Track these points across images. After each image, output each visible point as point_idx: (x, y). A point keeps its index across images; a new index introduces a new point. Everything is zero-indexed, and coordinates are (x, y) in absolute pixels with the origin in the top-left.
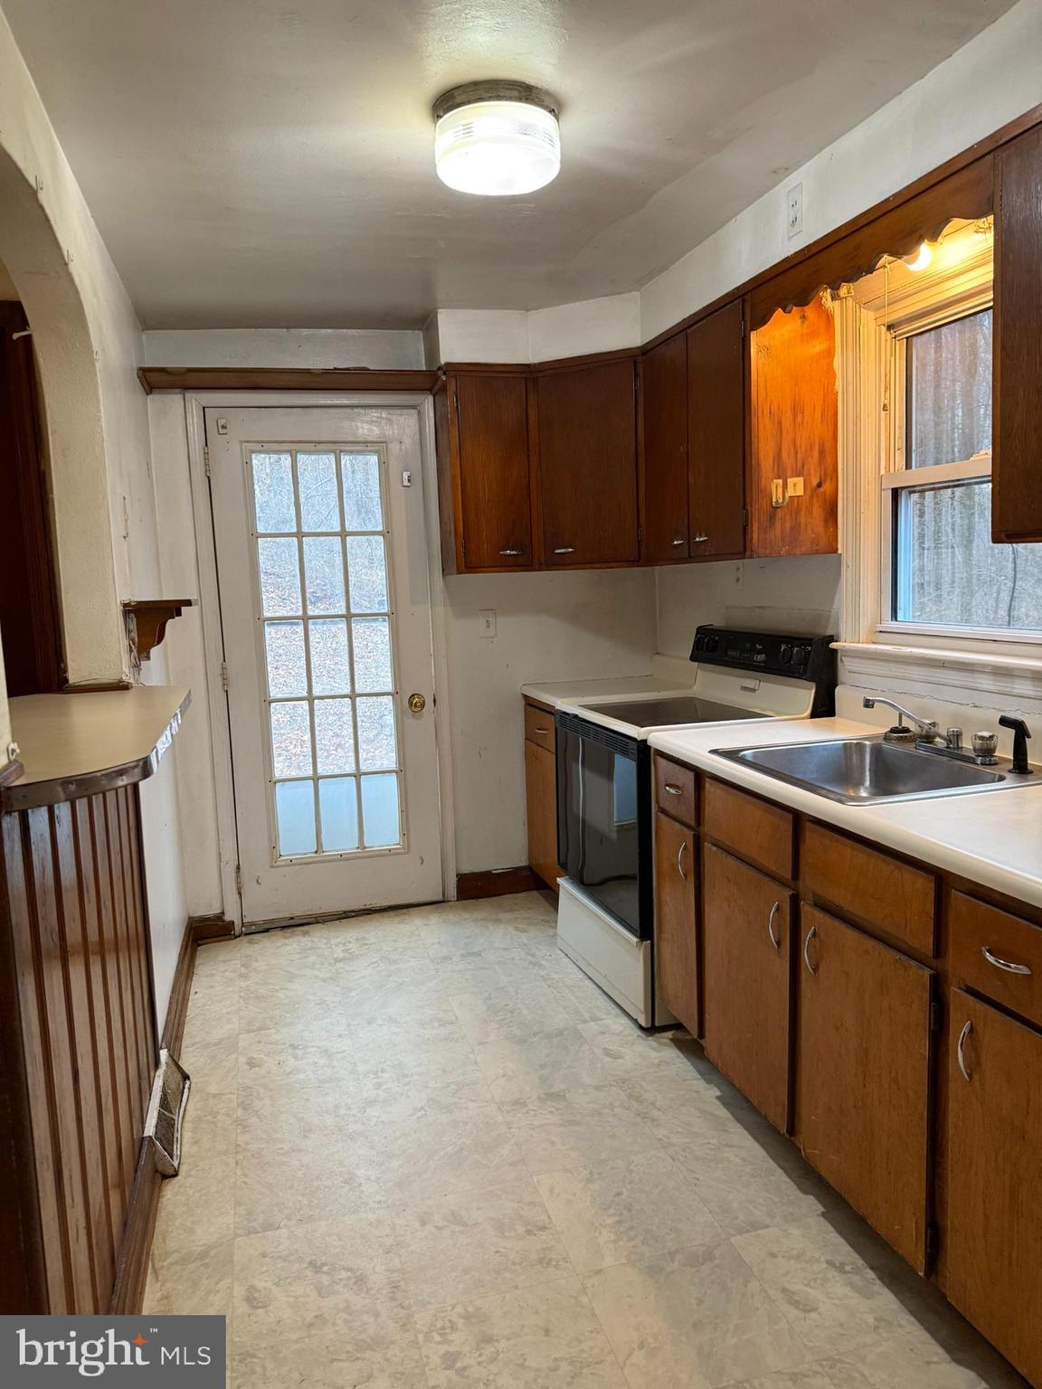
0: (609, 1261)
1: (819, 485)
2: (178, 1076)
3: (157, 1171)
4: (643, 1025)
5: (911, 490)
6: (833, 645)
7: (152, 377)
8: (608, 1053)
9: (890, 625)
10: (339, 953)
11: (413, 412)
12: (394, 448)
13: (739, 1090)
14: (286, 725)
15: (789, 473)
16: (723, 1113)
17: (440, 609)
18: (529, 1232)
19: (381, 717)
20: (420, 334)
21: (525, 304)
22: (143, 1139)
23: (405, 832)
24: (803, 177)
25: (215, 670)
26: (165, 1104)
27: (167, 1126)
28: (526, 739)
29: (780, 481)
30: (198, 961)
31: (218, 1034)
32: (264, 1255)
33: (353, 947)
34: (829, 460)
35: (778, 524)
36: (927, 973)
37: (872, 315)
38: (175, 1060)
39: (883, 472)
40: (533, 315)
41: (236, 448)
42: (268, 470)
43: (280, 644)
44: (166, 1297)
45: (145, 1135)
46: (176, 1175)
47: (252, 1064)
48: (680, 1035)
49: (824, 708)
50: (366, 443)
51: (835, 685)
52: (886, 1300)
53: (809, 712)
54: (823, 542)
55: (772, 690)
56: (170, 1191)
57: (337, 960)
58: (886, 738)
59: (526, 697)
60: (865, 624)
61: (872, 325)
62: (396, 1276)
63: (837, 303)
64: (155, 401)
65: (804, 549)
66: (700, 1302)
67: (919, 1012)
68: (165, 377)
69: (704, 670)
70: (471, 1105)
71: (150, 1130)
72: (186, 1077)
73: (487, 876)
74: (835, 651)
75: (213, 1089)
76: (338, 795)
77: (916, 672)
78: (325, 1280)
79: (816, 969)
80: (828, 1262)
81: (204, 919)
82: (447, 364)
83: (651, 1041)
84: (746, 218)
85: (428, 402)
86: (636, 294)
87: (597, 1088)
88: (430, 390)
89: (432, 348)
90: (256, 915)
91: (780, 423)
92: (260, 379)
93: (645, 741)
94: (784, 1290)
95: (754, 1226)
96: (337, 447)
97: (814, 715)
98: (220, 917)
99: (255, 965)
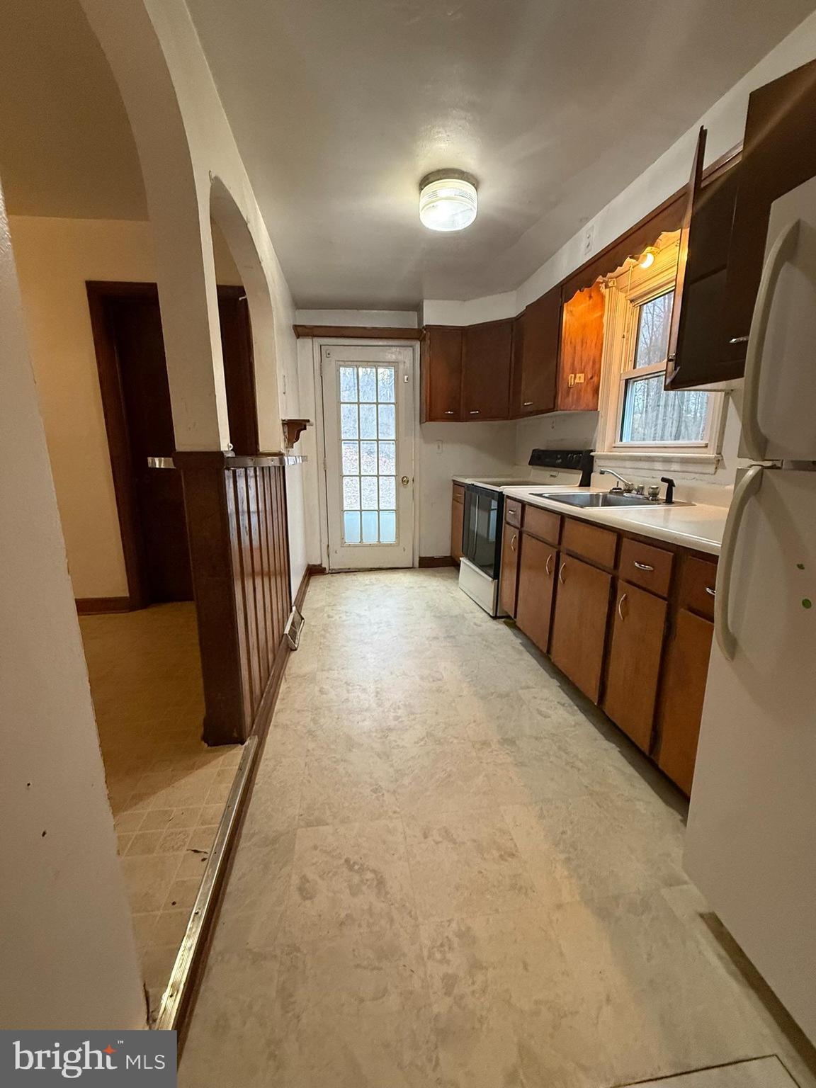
0: (465, 693)
1: (592, 378)
2: (300, 618)
3: (288, 647)
4: (491, 614)
5: (635, 379)
6: (592, 454)
7: (299, 329)
8: (475, 624)
9: (618, 443)
10: (367, 582)
11: (411, 349)
12: (401, 366)
13: (528, 638)
14: (350, 487)
15: (578, 372)
16: (522, 648)
17: (417, 439)
18: (434, 681)
19: (390, 485)
20: (416, 313)
21: (463, 298)
22: (283, 635)
23: (398, 536)
24: (595, 222)
25: (321, 461)
26: (293, 624)
27: (293, 634)
28: (453, 499)
29: (573, 375)
30: (311, 581)
31: (316, 606)
32: (328, 678)
33: (374, 581)
34: (597, 366)
35: (571, 395)
36: (610, 576)
37: (624, 295)
38: (299, 612)
39: (622, 372)
40: (466, 303)
41: (333, 363)
42: (346, 374)
43: (348, 452)
44: (289, 687)
45: (285, 632)
46: (296, 650)
47: (329, 617)
48: (508, 620)
49: (585, 483)
50: (389, 362)
51: (592, 472)
52: (581, 717)
53: (578, 484)
54: (591, 405)
55: (562, 475)
56: (293, 654)
57: (366, 585)
58: (611, 492)
59: (454, 481)
60: (607, 443)
61: (624, 300)
62: (378, 690)
63: (608, 290)
64: (300, 341)
65: (582, 408)
66: (501, 710)
67: (605, 596)
68: (306, 330)
69: (535, 469)
70: (416, 637)
71: (287, 631)
72: (303, 619)
73: (432, 559)
74: (593, 457)
75: (313, 624)
76: (370, 518)
77: (628, 464)
78: (350, 688)
79: (564, 582)
80: (558, 703)
81: (314, 566)
82: (426, 325)
83: (495, 622)
84: (566, 247)
85: (417, 345)
86: (514, 292)
87: (470, 636)
88: (418, 339)
89: (420, 319)
90: (335, 566)
91: (575, 347)
92: (345, 333)
93: (502, 492)
94: (538, 710)
95: (528, 687)
96: (376, 364)
97: (580, 486)
98: (320, 565)
99: (333, 584)
